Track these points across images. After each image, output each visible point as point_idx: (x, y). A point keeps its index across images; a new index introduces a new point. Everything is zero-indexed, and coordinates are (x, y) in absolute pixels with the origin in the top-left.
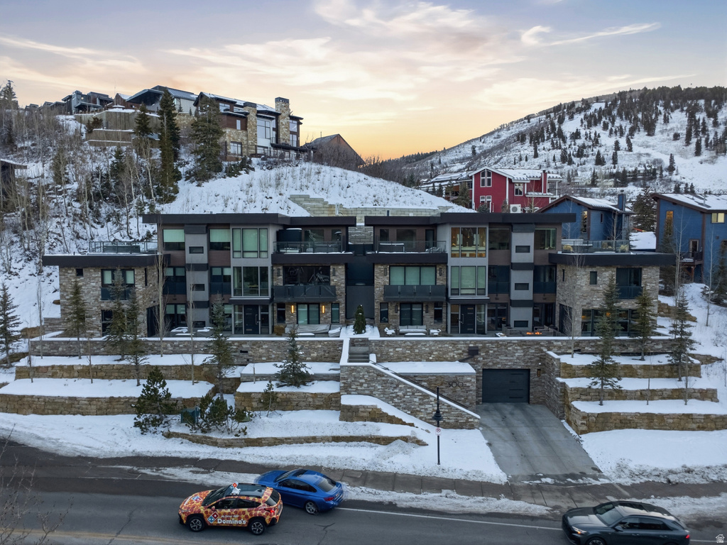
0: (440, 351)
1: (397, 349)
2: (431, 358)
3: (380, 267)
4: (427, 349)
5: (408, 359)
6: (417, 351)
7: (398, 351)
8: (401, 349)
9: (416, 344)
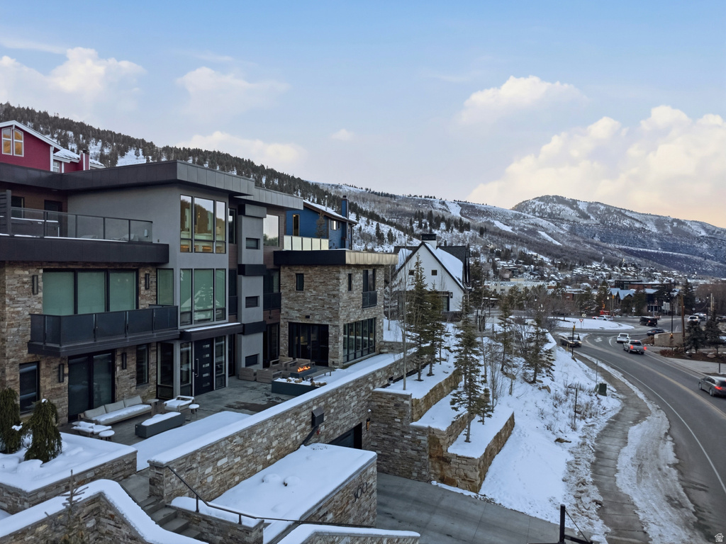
0: (281, 435)
1: (219, 463)
2: (269, 457)
3: (19, 272)
4: (265, 440)
5: (237, 478)
6: (250, 451)
7: (221, 468)
8: (225, 460)
9: (250, 437)
